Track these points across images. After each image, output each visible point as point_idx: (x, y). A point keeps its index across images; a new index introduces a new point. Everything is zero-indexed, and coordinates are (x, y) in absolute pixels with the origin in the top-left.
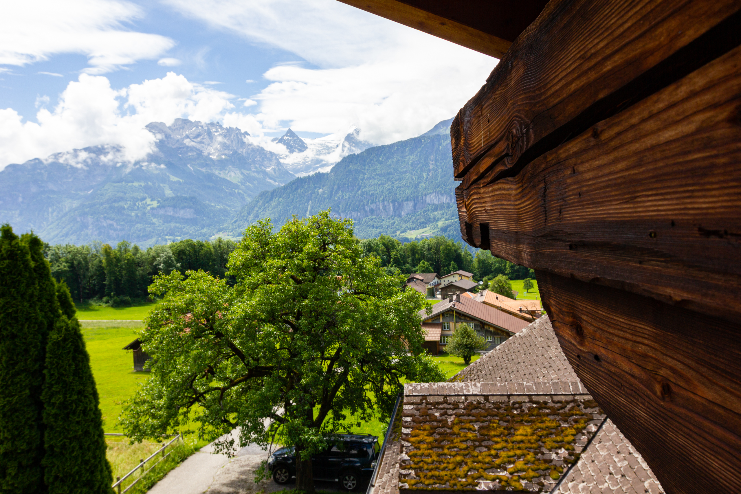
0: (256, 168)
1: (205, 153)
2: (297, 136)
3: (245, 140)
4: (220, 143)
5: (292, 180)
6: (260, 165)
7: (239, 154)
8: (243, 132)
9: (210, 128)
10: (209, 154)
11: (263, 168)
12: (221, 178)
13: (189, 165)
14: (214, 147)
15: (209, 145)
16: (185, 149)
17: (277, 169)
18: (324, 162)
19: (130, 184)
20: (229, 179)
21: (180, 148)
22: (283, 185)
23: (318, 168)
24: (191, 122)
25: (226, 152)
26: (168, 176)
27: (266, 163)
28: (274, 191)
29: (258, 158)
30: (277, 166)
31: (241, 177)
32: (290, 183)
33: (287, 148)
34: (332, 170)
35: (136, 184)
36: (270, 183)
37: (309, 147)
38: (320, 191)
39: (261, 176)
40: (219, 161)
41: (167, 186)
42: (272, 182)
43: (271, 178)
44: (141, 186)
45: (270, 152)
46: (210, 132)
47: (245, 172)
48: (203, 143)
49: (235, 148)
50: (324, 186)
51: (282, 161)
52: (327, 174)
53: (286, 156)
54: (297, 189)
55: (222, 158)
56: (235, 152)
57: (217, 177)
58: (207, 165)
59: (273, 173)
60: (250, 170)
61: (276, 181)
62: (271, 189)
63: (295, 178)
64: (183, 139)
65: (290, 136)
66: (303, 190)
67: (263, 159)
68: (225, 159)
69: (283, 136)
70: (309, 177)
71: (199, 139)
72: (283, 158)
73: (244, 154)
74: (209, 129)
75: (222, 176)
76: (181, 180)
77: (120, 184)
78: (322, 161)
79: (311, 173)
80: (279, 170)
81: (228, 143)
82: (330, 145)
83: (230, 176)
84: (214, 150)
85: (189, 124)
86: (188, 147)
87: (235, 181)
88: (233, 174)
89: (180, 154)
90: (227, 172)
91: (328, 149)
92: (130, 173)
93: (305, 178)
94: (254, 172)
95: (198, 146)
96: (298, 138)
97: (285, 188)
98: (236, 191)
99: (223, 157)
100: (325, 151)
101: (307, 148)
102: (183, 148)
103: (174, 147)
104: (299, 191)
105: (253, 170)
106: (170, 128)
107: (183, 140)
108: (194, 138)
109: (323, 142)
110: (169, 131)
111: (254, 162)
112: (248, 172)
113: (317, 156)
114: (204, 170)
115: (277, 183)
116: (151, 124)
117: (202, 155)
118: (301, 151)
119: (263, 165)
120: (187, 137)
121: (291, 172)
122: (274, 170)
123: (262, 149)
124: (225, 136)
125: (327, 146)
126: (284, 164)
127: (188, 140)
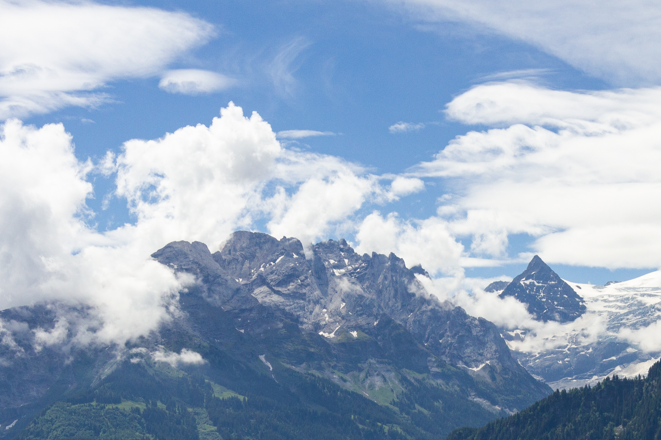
0: (441, 364)
1: (307, 326)
2: (557, 277)
3: (412, 289)
4: (347, 297)
5: (539, 398)
6: (452, 356)
7: (398, 327)
8: (409, 266)
9: (322, 255)
10: (317, 327)
11: (461, 365)
12: (346, 392)
13: (262, 358)
14: (332, 307)
15: (317, 302)
16: (253, 314)
17: (498, 368)
18: (630, 350)
19: (109, 406)
20: (367, 395)
21: (243, 311)
22: (513, 413)
23: (613, 365)
24: (273, 240)
25: (362, 321)
26: (209, 386)
27: (468, 351)
28: (490, 428)
29: (448, 339)
30: (500, 359)
31: (401, 388)
32: (534, 408)
33: (530, 311)
34: (653, 371)
35: (126, 406)
36: (478, 405)
37: (590, 306)
38: (619, 430)
39: (454, 387)
40: (342, 345)
41: (204, 412)
42: (484, 403)
43: (481, 394)
44: (137, 410)
45: (482, 321)
46: (323, 268)
47: (412, 376)
48: (303, 296)
49: (387, 311)
50: (629, 416)
51: (513, 345)
52: (638, 382)
53: (526, 331)
54: (552, 424)
55: (351, 337)
56: (386, 322)
57: (335, 388)
58: (310, 357)
59: (489, 380)
60: (425, 369)
61: (494, 403)
62: (479, 425)
63: (548, 394)
64: (250, 287)
65: (537, 278)
66: (570, 426)
67: (461, 341)
68: (358, 341)
69: (519, 278)
70: (587, 390)
71: (291, 286)
72: (517, 338)
73: (411, 328)
74: (318, 258)
75: (350, 386)
76: (241, 398)
77: (85, 407)
78: (625, 345)
79: (594, 380)
80: (505, 370)
81: (370, 296)
82: (649, 301)
83: (372, 387)
84: (332, 315)
85: (267, 246)
86: (262, 308)
87: (382, 401)
88: (378, 382)
89: (241, 327)
90: (362, 375)
91: (644, 314)
92: (110, 378)
93: (575, 392)
94: (436, 376)
95: (290, 306)
96: (560, 282)
97: (518, 421)
98: (386, 428)
99: (355, 334)
100: (633, 319)
101: (582, 310)
102: (251, 310)
103: (226, 308)
104: (559, 429)
105: (435, 369)
106: (217, 257)
107: (251, 290)
108: (280, 284)
109: (631, 294)
110: (216, 266)
111: (437, 349)
112: (420, 376)
113: (611, 333)
114: (300, 369)
115: (497, 407)
116: (169, 246)
117: (299, 331)
118: (566, 318)
119: (461, 358)
120: (262, 280)
121: (537, 378)
122: (491, 369)
123: (460, 313)
124: (361, 279)
125: (640, 304)
126: (517, 353)
127: (264, 288)
